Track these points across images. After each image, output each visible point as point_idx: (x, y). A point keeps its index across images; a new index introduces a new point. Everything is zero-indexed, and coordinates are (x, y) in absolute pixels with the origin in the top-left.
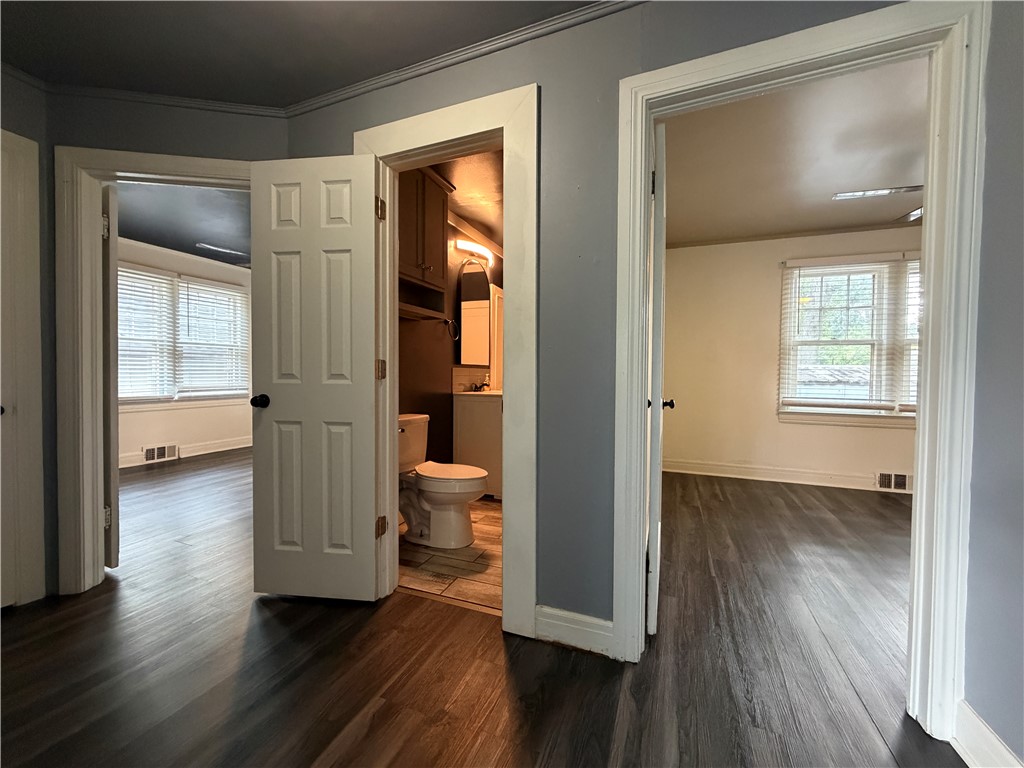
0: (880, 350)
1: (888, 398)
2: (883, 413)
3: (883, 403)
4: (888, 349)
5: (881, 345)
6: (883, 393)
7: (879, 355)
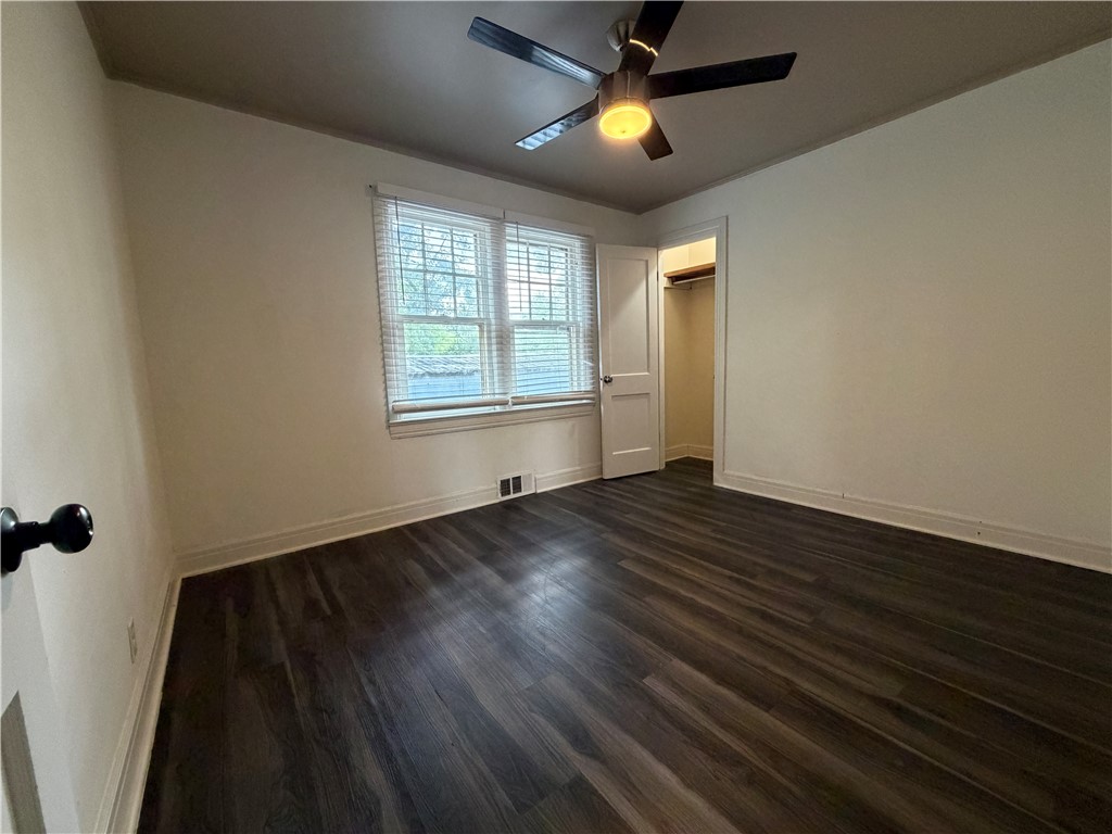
0: (489, 332)
1: (501, 391)
2: (498, 409)
3: (497, 396)
4: (496, 331)
5: (489, 325)
6: (496, 385)
7: (489, 338)
